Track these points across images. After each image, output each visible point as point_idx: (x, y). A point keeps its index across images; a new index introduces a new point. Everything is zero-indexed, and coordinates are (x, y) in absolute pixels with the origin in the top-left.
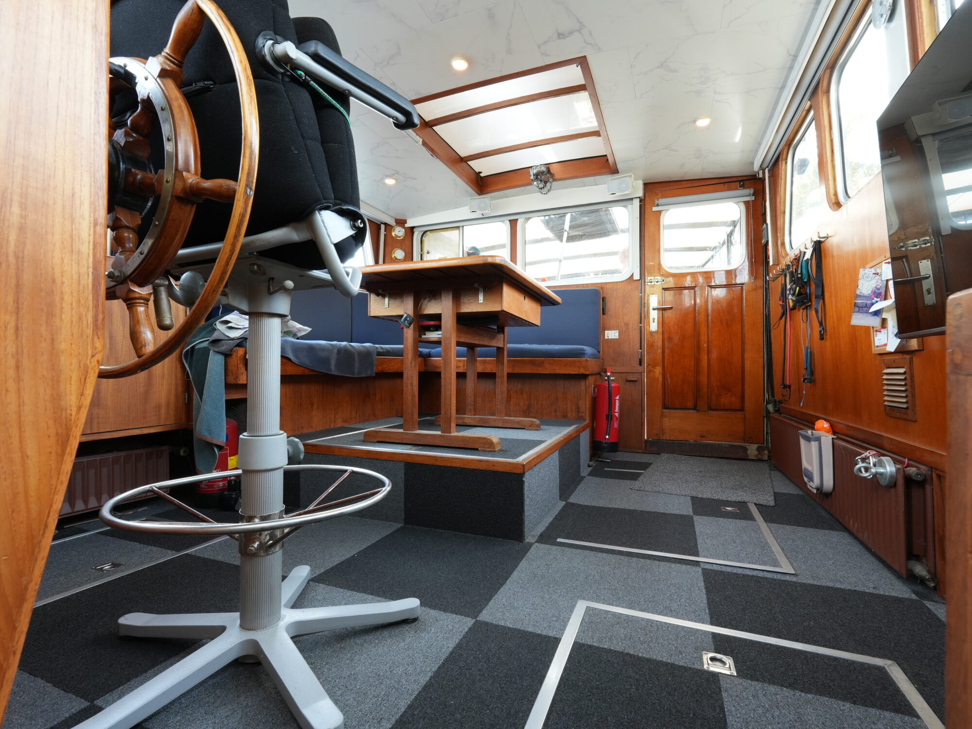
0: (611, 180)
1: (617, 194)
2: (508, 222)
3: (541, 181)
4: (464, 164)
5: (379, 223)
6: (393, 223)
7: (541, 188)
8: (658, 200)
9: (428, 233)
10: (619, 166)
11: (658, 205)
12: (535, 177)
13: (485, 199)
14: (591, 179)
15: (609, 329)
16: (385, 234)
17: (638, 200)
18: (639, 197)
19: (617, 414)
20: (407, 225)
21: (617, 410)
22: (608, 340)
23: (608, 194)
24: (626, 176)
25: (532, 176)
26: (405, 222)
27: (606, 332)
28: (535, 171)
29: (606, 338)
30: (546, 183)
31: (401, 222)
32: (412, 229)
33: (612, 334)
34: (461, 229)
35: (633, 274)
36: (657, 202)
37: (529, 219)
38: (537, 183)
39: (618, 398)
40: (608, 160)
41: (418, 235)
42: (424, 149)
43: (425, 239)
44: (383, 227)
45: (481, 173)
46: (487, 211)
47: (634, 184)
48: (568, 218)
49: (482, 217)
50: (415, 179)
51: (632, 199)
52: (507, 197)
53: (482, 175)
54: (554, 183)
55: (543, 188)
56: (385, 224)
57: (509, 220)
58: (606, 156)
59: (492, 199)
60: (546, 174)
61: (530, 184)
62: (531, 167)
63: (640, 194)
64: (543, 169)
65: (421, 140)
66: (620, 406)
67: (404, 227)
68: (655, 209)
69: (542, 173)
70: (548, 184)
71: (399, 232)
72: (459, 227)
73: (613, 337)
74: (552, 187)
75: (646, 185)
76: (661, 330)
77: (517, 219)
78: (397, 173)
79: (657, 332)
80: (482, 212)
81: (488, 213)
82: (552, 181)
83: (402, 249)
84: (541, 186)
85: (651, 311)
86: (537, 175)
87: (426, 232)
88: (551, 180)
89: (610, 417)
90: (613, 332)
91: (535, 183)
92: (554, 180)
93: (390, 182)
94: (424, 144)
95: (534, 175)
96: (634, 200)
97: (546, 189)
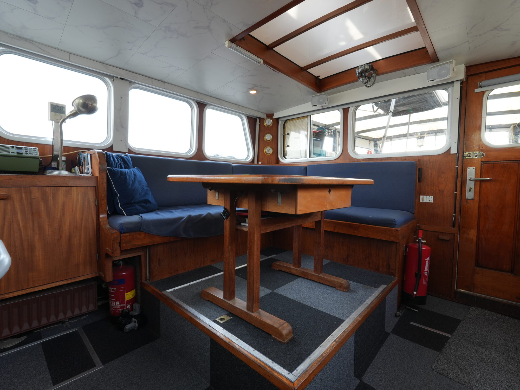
0: (432, 68)
1: (437, 80)
2: (342, 110)
3: (365, 77)
4: (304, 73)
5: (256, 118)
6: (265, 117)
7: (366, 83)
8: (481, 82)
9: (288, 121)
10: (439, 55)
11: (481, 87)
12: (360, 75)
13: (324, 96)
14: (412, 69)
15: (425, 194)
16: (259, 125)
17: (459, 83)
18: (461, 80)
19: (426, 274)
20: (274, 117)
21: (426, 269)
22: (423, 203)
23: (428, 81)
24: (447, 63)
25: (358, 75)
26: (273, 115)
27: (421, 197)
28: (360, 70)
29: (421, 201)
30: (369, 78)
31: (270, 116)
32: (278, 119)
33: (427, 199)
34: (309, 117)
35: (450, 148)
36: (479, 84)
37: (359, 106)
38: (362, 79)
39: (428, 259)
40: (427, 51)
41: (281, 123)
42: (266, 67)
43: (287, 125)
44: (258, 120)
45: (319, 76)
46: (324, 104)
47: (455, 69)
48: (393, 102)
49: (322, 108)
50: (269, 88)
51: (453, 82)
52: (341, 92)
53: (320, 78)
54: (378, 78)
55: (368, 82)
56: (260, 118)
57: (343, 109)
58: (425, 47)
59: (329, 94)
60: (369, 71)
61: (357, 80)
62: (357, 67)
63: (462, 76)
64: (367, 67)
65: (262, 61)
66: (430, 267)
67: (272, 119)
68: (477, 90)
69: (366, 70)
70: (372, 79)
71: (268, 122)
72: (308, 116)
73: (428, 201)
74: (376, 81)
75: (468, 68)
76: (477, 198)
77: (349, 108)
78: (256, 86)
79: (473, 200)
80: (322, 105)
81: (326, 105)
82: (376, 76)
83: (270, 133)
84: (365, 81)
85: (468, 182)
86: (361, 73)
87: (287, 120)
88: (374, 75)
89: (419, 275)
90: (428, 197)
91: (361, 79)
92: (378, 74)
93: (253, 92)
94: (265, 62)
95: (359, 73)
96: (455, 83)
97: (370, 83)
